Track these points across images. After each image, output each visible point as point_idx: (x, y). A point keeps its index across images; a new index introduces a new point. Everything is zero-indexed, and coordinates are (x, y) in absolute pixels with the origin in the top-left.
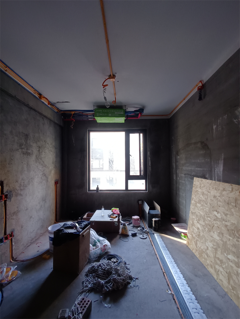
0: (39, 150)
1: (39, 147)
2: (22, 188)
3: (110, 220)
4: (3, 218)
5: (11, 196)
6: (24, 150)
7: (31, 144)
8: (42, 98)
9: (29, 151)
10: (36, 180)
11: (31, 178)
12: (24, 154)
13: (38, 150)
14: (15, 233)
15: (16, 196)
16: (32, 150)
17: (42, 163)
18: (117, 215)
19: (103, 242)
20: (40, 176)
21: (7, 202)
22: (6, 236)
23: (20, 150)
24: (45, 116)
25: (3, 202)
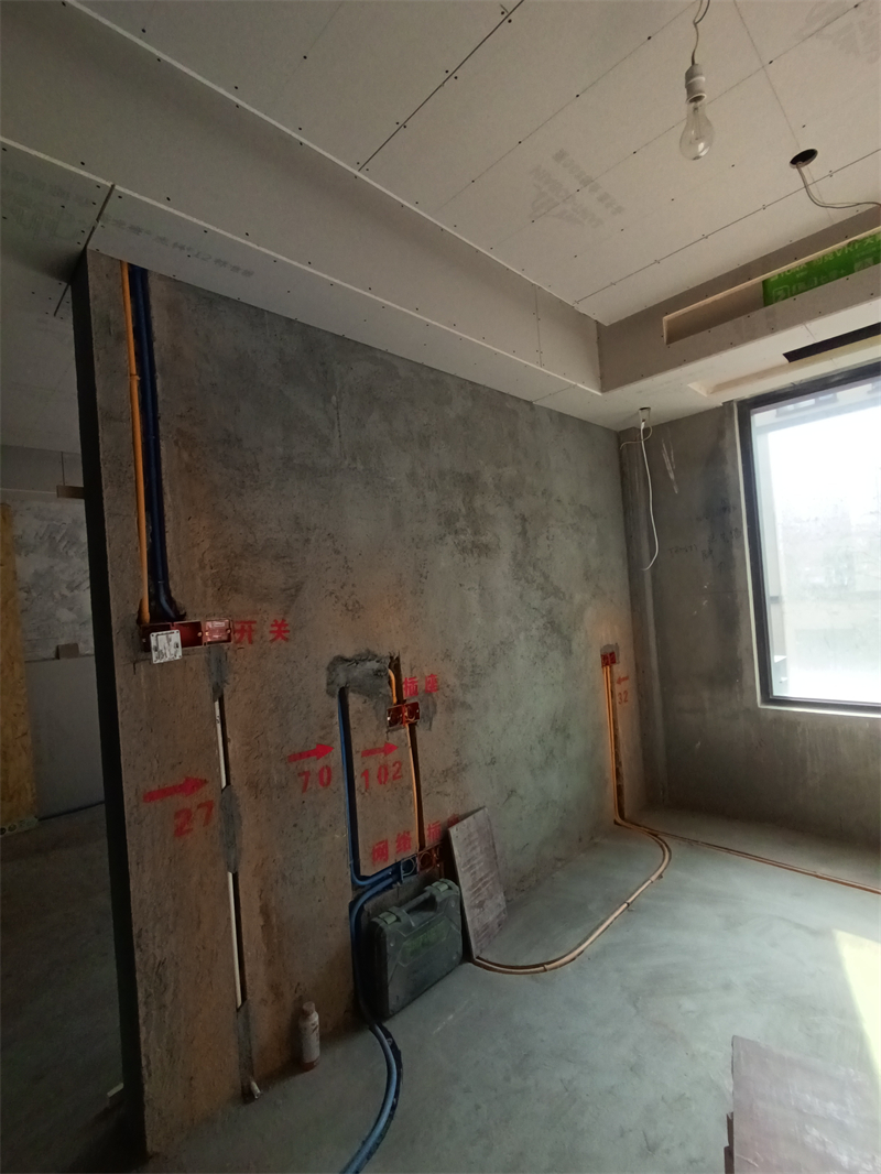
0: (524, 533)
1: (524, 519)
2: (468, 680)
5: (431, 709)
6: (462, 537)
7: (490, 509)
9: (484, 539)
10: (522, 651)
11: (502, 643)
12: (463, 550)
13: (519, 528)
15: (450, 708)
16: (495, 535)
17: (541, 580)
20: (534, 632)
21: (417, 728)
22: (424, 852)
23: (449, 539)
25: (405, 730)
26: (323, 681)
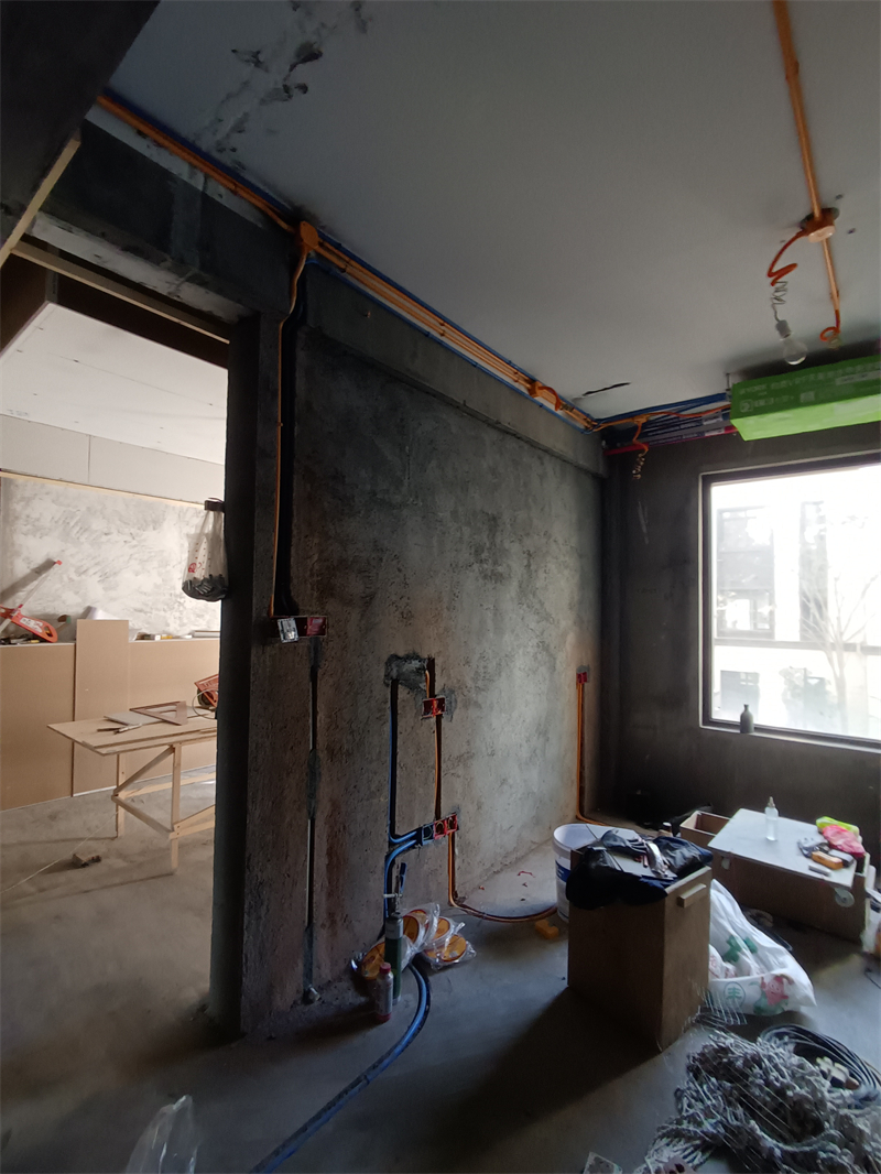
0: (529, 566)
1: (529, 555)
2: (480, 684)
3: (811, 869)
4: (433, 768)
5: (453, 704)
6: (485, 566)
7: (507, 545)
8: (538, 392)
9: (500, 569)
10: (521, 663)
11: (506, 656)
12: (485, 577)
13: (525, 562)
14: (461, 820)
15: (466, 706)
16: (508, 566)
17: (537, 606)
18: (848, 857)
19: (772, 959)
20: (529, 649)
21: (443, 720)
22: (439, 822)
23: (476, 566)
24: (547, 451)
25: (434, 719)
26: (382, 674)
